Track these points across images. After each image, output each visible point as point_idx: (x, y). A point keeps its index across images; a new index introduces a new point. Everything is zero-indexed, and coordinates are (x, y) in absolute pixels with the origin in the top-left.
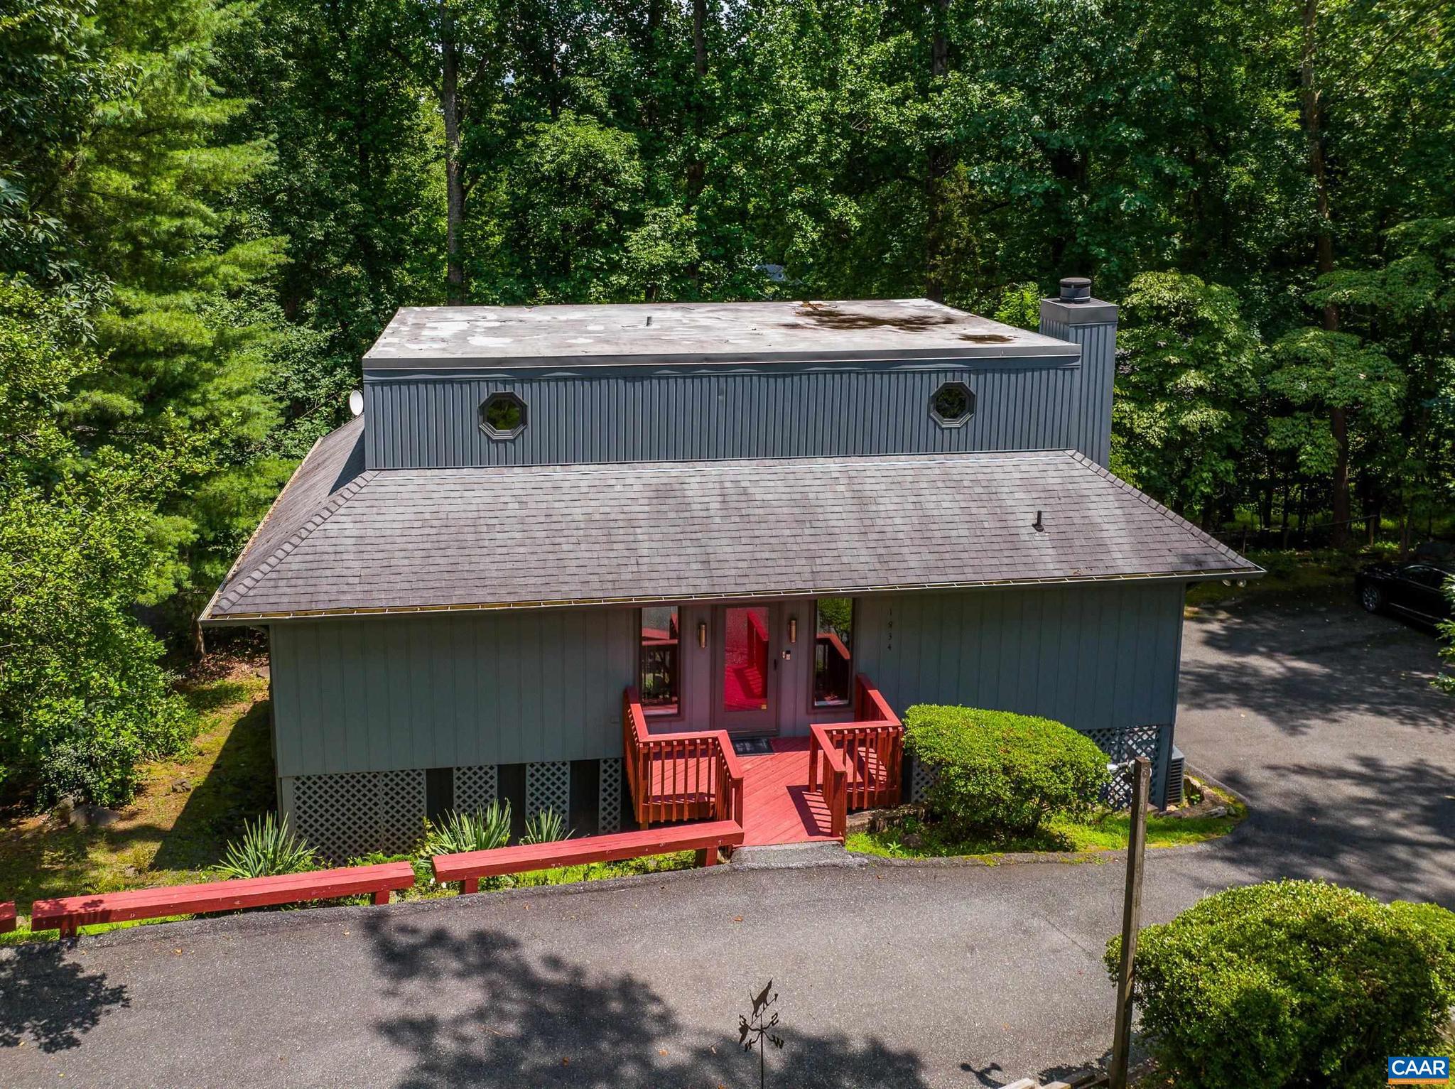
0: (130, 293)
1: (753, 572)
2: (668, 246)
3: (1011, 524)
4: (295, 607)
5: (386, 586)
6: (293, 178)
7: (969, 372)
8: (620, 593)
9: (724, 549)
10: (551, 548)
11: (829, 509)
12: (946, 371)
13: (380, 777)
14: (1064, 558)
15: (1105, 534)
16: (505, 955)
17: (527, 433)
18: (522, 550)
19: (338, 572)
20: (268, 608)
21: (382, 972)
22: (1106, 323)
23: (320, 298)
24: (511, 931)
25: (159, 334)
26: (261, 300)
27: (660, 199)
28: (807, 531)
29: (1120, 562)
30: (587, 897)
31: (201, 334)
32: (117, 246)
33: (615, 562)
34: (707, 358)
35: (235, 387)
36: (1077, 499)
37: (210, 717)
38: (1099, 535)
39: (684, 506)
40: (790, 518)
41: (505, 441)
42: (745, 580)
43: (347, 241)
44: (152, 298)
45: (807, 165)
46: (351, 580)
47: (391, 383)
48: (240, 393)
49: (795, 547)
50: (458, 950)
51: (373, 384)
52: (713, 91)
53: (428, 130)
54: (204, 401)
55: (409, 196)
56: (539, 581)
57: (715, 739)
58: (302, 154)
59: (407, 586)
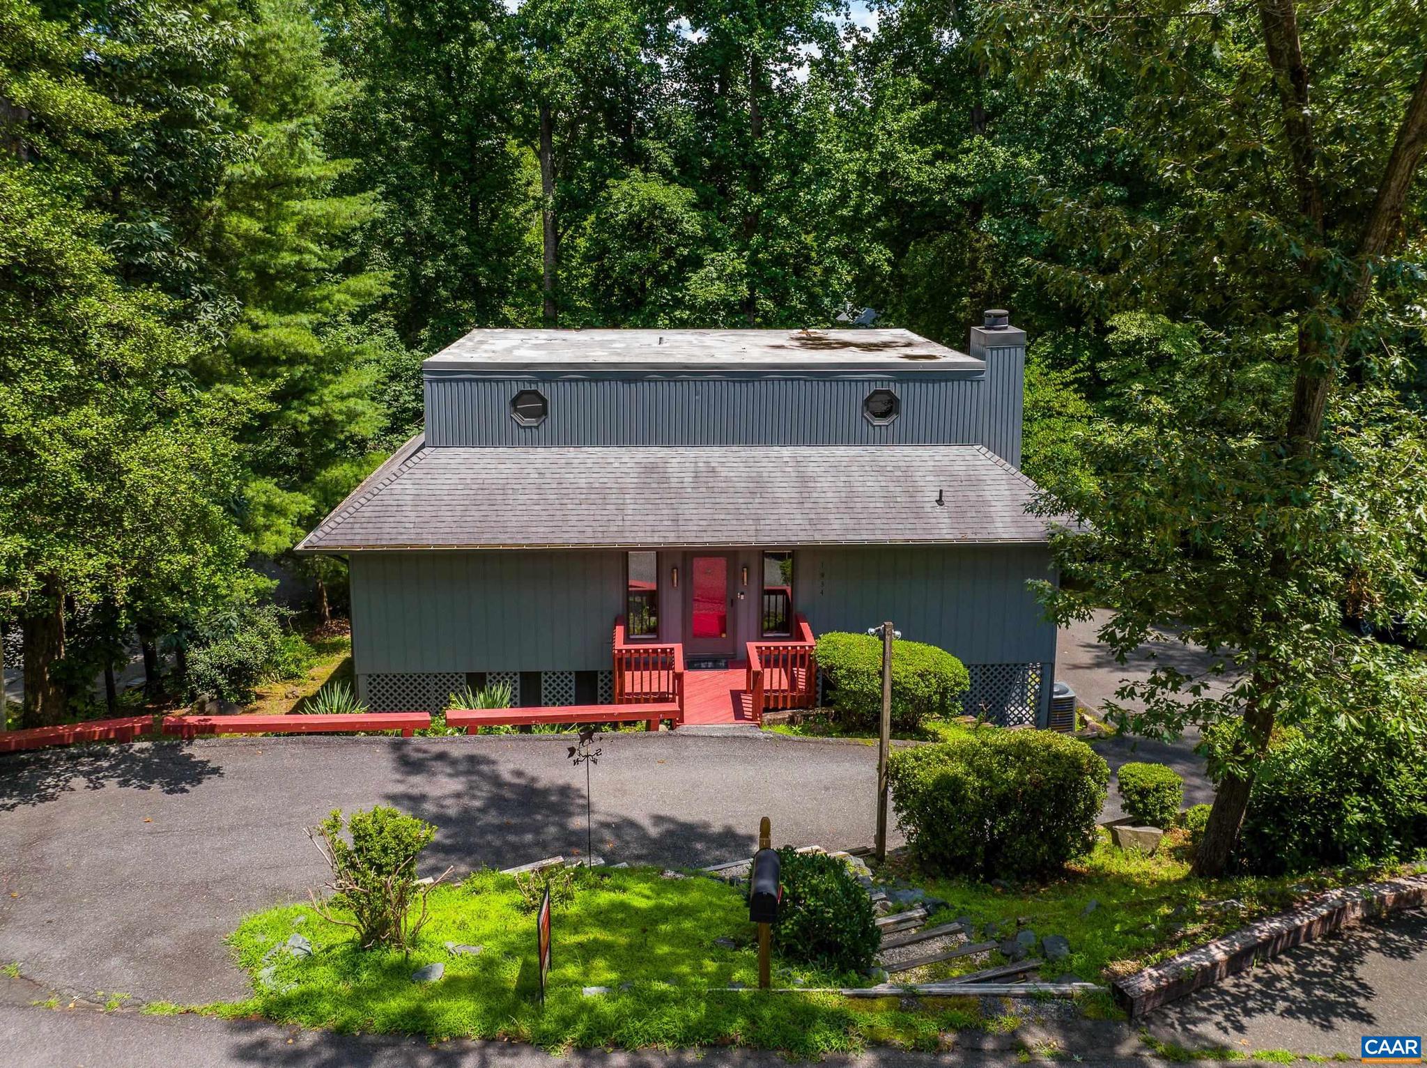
0: (259, 313)
1: (710, 528)
2: (722, 285)
3: (918, 499)
4: (364, 543)
5: (432, 530)
6: (410, 223)
7: (895, 381)
8: (608, 540)
9: (689, 510)
10: (559, 507)
11: (777, 485)
12: (876, 380)
13: (431, 677)
14: (956, 526)
15: (992, 509)
16: (485, 768)
17: (548, 421)
18: (537, 507)
19: (398, 519)
20: (346, 543)
21: (396, 770)
22: (1016, 345)
23: (432, 326)
24: (493, 756)
25: (279, 344)
26: (382, 327)
27: (718, 246)
28: (757, 501)
29: (1000, 530)
30: (554, 743)
31: (312, 346)
32: (243, 274)
33: (606, 518)
34: (686, 366)
35: (346, 391)
36: (975, 482)
37: (326, 658)
38: (987, 509)
39: (665, 479)
40: (746, 490)
41: (530, 427)
42: (704, 534)
43: (456, 278)
44: (277, 317)
45: (842, 217)
46: (407, 525)
47: (444, 381)
48: (349, 396)
49: (746, 512)
50: (454, 762)
51: (430, 382)
52: (764, 153)
53: (529, 183)
54: (321, 402)
55: (510, 242)
56: (547, 530)
57: (672, 649)
58: (419, 203)
59: (448, 530)
